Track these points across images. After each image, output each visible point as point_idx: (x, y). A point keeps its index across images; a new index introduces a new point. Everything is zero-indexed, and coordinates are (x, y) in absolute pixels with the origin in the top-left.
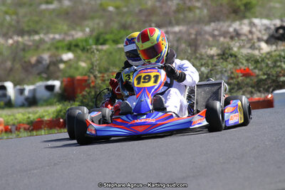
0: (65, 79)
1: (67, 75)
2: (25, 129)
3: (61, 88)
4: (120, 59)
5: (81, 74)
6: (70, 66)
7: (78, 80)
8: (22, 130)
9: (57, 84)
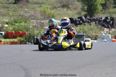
0: (6, 32)
1: (6, 31)
2: (9, 44)
3: (4, 34)
4: (21, 28)
5: (10, 31)
6: (7, 28)
7: (10, 32)
8: (8, 44)
9: (3, 33)
